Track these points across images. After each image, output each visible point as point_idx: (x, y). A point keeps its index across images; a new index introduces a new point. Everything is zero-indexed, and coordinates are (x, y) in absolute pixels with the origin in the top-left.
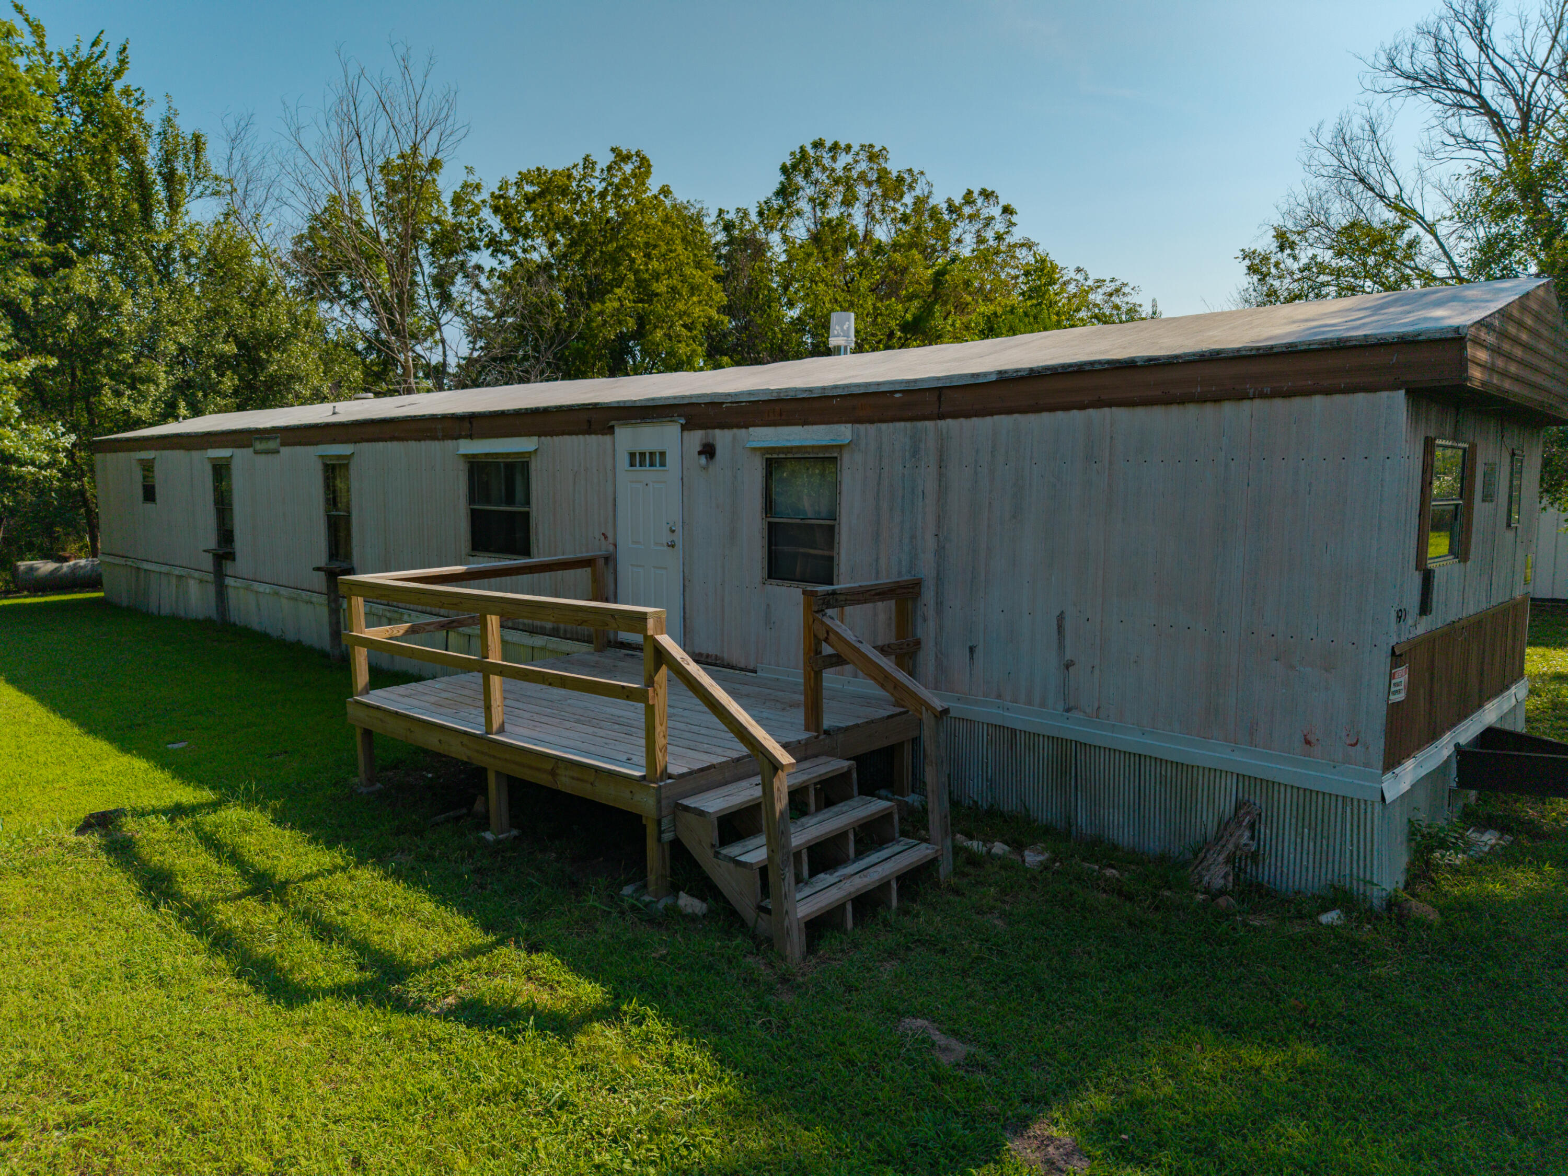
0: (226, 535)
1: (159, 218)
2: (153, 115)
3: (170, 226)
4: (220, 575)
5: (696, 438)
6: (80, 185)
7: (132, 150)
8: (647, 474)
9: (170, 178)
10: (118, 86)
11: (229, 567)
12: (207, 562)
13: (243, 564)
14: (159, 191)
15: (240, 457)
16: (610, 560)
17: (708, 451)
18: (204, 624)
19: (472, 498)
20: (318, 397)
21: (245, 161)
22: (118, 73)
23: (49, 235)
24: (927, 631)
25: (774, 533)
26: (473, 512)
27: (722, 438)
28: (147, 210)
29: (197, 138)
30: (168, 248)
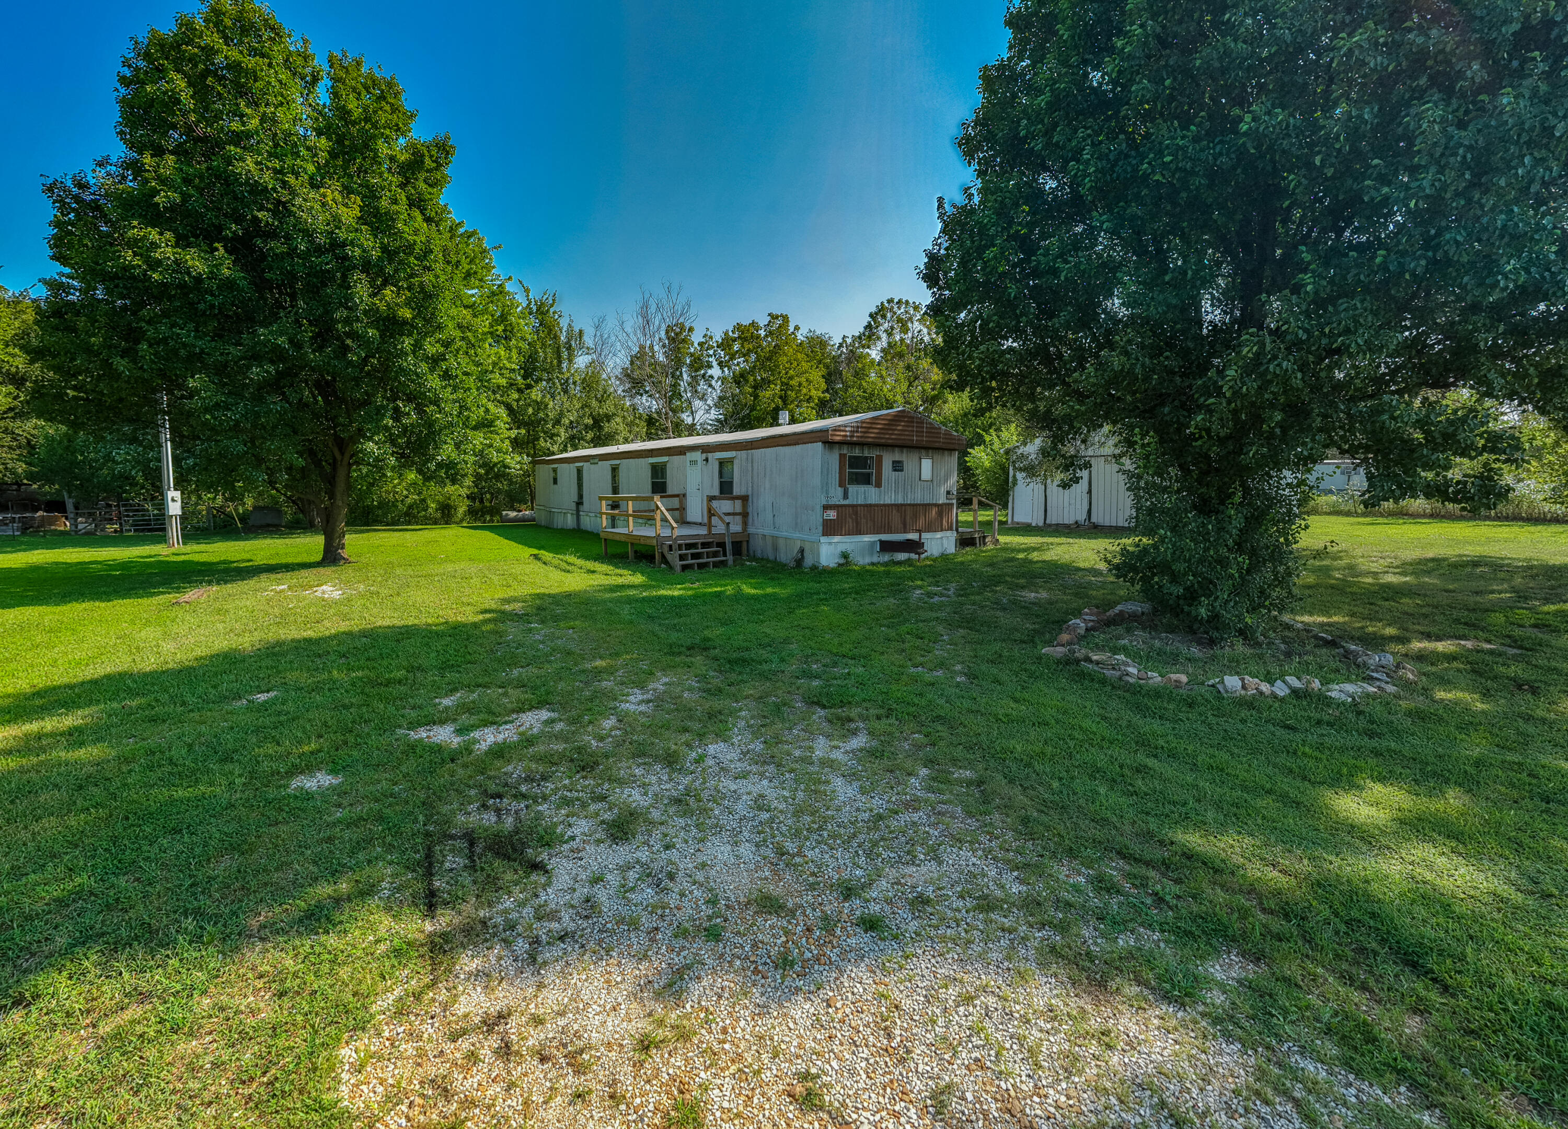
0: (581, 496)
1: (564, 365)
2: (564, 323)
3: (568, 370)
4: (578, 511)
5: (704, 456)
6: (537, 352)
7: (556, 337)
8: (694, 467)
9: (569, 348)
10: (552, 310)
11: (581, 508)
12: (574, 506)
13: (586, 506)
14: (565, 354)
15: (586, 465)
16: (684, 495)
17: (707, 460)
18: (574, 530)
19: (652, 478)
20: (626, 441)
21: (601, 336)
22: (552, 306)
23: (525, 377)
24: (750, 510)
25: (721, 483)
26: (653, 483)
27: (710, 455)
28: (560, 362)
29: (581, 332)
30: (568, 379)
